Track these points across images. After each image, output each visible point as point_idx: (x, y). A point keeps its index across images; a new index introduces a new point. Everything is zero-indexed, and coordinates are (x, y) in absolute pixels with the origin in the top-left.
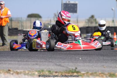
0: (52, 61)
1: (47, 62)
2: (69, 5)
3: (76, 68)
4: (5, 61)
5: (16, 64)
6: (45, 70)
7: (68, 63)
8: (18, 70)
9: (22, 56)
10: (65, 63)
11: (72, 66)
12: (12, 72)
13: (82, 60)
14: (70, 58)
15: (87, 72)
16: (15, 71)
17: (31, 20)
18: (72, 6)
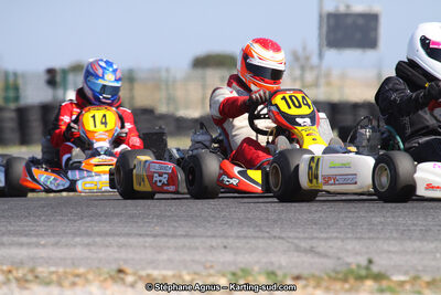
0: (283, 235)
1: (263, 238)
2: (349, 21)
3: (370, 262)
4: (107, 234)
5: (145, 247)
6: (256, 268)
7: (343, 240)
8: (155, 268)
9: (169, 214)
10: (331, 243)
11: (357, 254)
12: (130, 279)
13: (397, 230)
14: (349, 221)
15: (412, 274)
16: (143, 273)
17: (204, 78)
18: (361, 21)
